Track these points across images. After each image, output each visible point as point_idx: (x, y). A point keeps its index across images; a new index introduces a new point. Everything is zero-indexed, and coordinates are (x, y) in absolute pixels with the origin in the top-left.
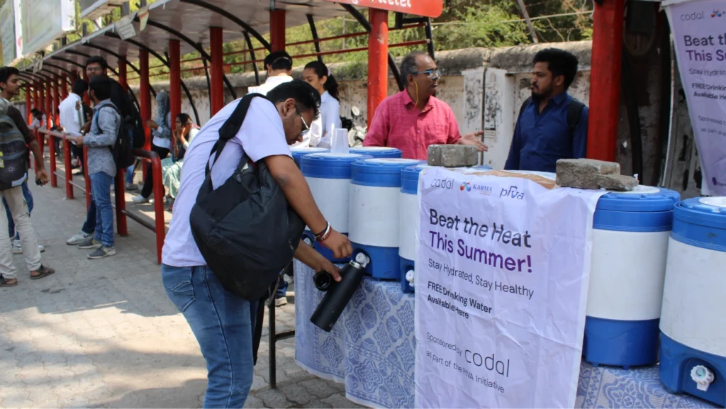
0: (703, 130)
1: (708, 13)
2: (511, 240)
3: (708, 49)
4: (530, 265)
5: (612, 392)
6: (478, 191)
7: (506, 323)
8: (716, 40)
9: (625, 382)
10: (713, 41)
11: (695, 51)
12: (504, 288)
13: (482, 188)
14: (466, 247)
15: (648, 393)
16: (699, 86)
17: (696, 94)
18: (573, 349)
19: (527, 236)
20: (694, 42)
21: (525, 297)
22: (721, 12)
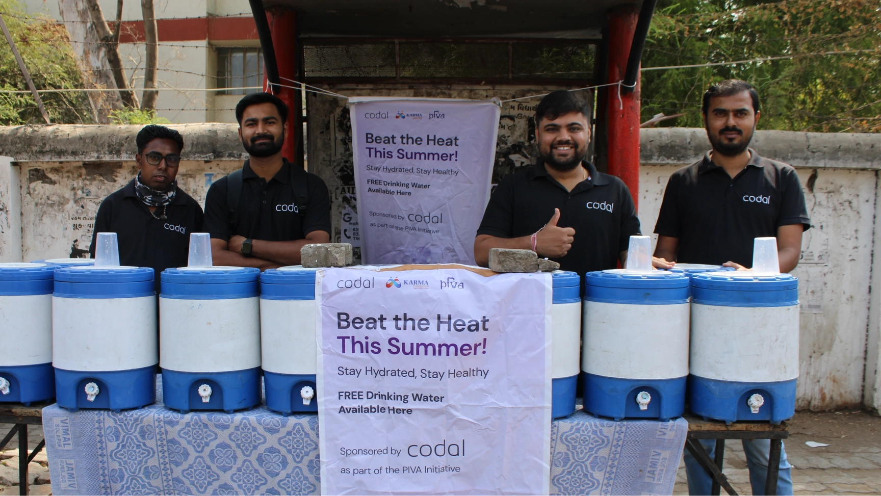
0: (372, 225)
1: (393, 114)
2: (466, 327)
3: (389, 147)
4: (484, 347)
5: (569, 438)
6: (411, 286)
7: (460, 407)
8: (398, 140)
9: (580, 426)
10: (395, 140)
11: (376, 149)
12: (456, 374)
13: (415, 282)
14: (403, 344)
15: (601, 428)
16: (374, 182)
17: (370, 190)
18: (542, 408)
19: (485, 321)
20: (376, 140)
21: (480, 378)
22: (405, 114)
